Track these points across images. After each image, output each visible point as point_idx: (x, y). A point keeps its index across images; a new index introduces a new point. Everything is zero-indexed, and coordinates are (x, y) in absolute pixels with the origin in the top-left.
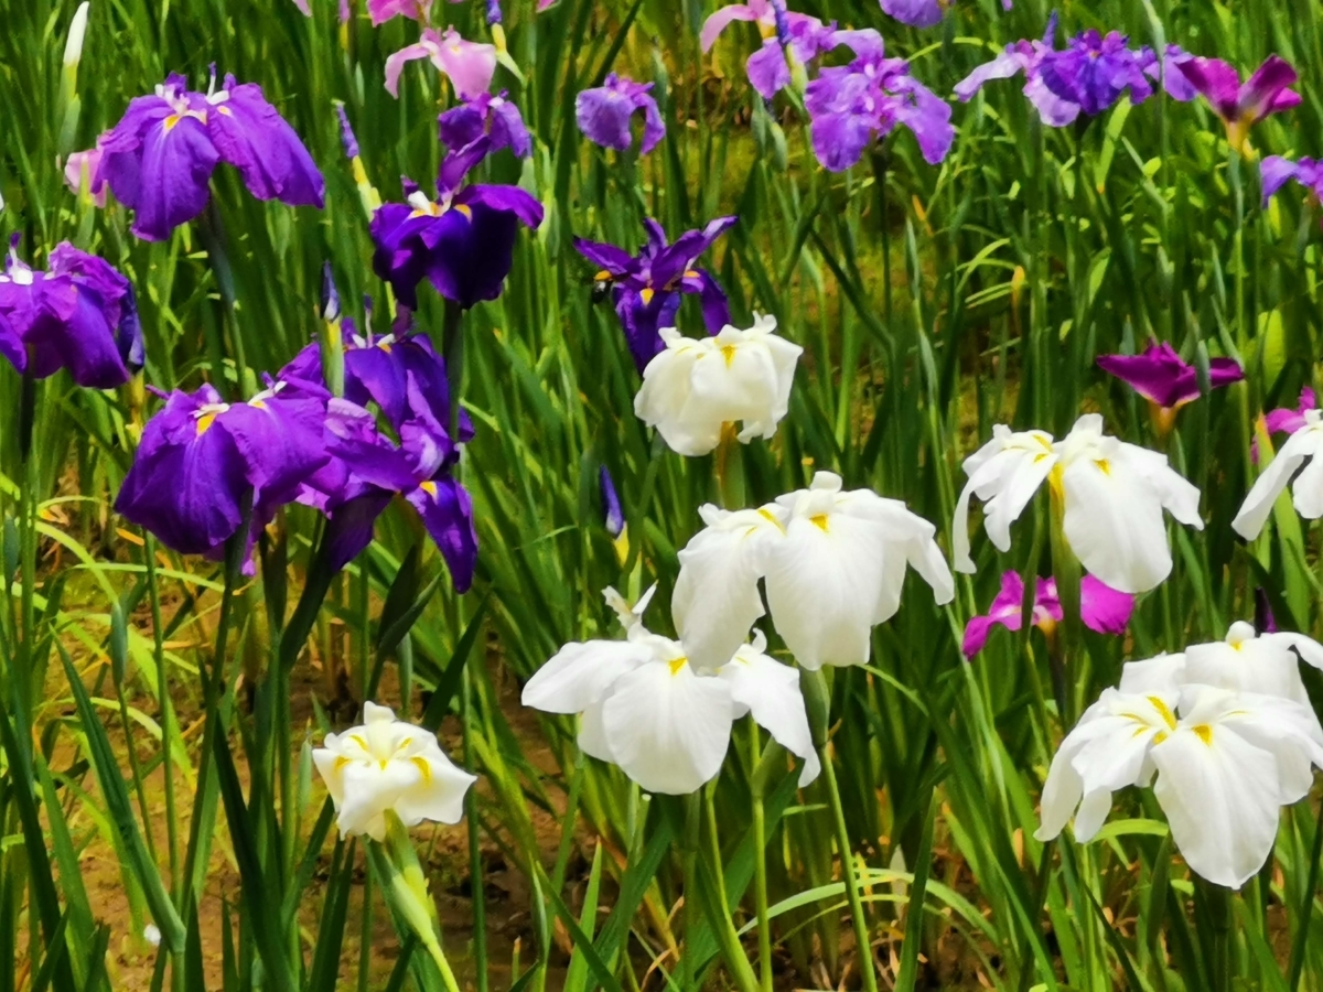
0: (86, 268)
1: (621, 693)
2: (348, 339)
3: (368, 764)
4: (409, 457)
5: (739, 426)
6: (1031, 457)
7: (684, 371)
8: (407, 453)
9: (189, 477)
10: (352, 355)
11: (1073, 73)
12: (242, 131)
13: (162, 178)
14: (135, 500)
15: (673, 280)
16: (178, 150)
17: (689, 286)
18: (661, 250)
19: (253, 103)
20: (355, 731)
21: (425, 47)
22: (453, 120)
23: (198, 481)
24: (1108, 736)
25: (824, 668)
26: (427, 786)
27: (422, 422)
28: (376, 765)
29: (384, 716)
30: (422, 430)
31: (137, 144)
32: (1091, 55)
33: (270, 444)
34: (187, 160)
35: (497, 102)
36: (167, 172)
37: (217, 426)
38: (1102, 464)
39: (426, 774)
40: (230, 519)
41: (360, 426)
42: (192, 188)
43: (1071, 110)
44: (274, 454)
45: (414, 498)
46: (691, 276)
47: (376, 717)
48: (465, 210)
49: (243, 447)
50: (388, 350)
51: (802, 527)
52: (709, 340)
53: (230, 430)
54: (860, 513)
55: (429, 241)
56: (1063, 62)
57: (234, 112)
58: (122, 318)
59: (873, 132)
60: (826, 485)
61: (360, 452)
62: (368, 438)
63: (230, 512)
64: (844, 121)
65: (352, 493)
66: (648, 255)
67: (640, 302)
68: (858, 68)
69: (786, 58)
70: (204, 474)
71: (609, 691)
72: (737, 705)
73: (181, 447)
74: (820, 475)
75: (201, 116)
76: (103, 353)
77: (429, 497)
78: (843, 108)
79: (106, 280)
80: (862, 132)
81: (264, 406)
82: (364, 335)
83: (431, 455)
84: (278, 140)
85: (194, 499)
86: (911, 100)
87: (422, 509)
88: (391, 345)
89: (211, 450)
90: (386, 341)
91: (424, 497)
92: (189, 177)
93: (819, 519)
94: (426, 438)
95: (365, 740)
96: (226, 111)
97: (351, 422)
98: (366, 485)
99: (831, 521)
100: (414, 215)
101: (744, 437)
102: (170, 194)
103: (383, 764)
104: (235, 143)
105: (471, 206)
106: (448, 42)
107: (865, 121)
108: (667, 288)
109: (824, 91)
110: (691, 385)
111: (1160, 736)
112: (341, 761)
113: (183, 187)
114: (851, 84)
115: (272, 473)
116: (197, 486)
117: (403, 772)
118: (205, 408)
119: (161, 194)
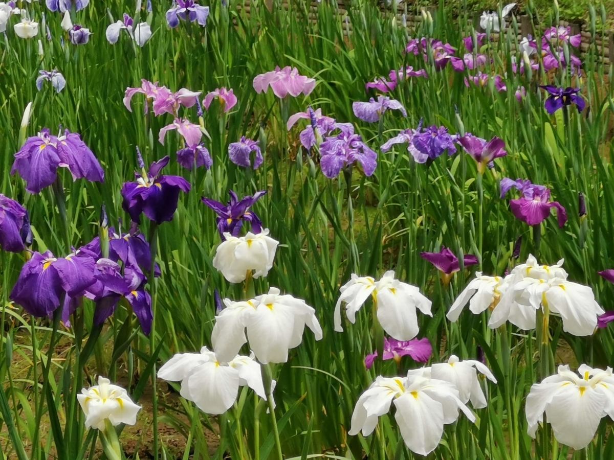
0: (9, 204)
1: (196, 374)
2: (111, 235)
3: (98, 401)
4: (126, 281)
5: (253, 272)
6: (366, 286)
7: (232, 249)
8: (127, 279)
9: (39, 287)
10: (113, 241)
11: (426, 142)
12: (71, 151)
13: (38, 169)
14: (18, 294)
15: (240, 215)
16: (45, 158)
17: (247, 218)
18: (236, 203)
19: (76, 141)
20: (96, 388)
21: (175, 125)
22: (182, 154)
23: (43, 288)
24: (378, 395)
25: (270, 363)
26: (122, 409)
27: (133, 267)
28: (102, 401)
29: (106, 382)
30: (133, 270)
31: (29, 156)
32: (433, 136)
33: (72, 274)
34: (48, 162)
35: (199, 147)
36: (40, 166)
37: (52, 267)
38: (393, 290)
39: (121, 405)
40: (55, 303)
41: (109, 268)
42: (50, 173)
43: (425, 157)
44: (74, 278)
45: (128, 297)
46: (247, 214)
47: (103, 382)
48: (159, 185)
49: (61, 275)
50: (127, 240)
51: (263, 308)
52: (243, 238)
53: (56, 268)
54: (286, 303)
55: (144, 197)
56: (422, 138)
57: (68, 144)
58: (24, 225)
59: (345, 163)
60: (274, 293)
61: (109, 279)
62: (112, 273)
63: (55, 301)
64: (334, 158)
65: (105, 294)
66: (231, 205)
67: (227, 223)
68: (341, 138)
69: (315, 133)
70: (45, 285)
71: (191, 373)
72: (241, 380)
73: (36, 275)
74: (272, 289)
75: (55, 145)
76: (15, 238)
77: (134, 297)
78: (333, 153)
79: (17, 210)
80: (340, 162)
81: (70, 259)
82: (118, 234)
83: (136, 281)
84: (85, 155)
85: (41, 295)
86: (361, 150)
87: (131, 302)
88: (128, 238)
89: (49, 277)
90: (127, 236)
91: (132, 297)
92: (49, 169)
93: (269, 305)
94: (134, 274)
95: (98, 391)
96: (64, 143)
97: (106, 267)
98: (110, 291)
99: (275, 306)
100: (139, 186)
101: (256, 276)
102: (41, 175)
103: (104, 400)
104: (68, 156)
105: (161, 184)
106: (184, 123)
107: (342, 158)
108: (238, 218)
109: (327, 146)
110: (234, 255)
111: (398, 395)
112: (88, 399)
113: (46, 172)
114: (337, 143)
115: (73, 286)
116: (42, 290)
117: (113, 404)
118: (48, 260)
119: (37, 174)
